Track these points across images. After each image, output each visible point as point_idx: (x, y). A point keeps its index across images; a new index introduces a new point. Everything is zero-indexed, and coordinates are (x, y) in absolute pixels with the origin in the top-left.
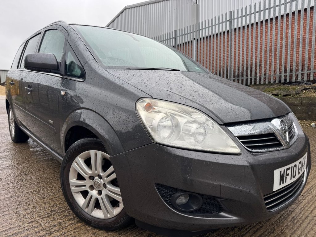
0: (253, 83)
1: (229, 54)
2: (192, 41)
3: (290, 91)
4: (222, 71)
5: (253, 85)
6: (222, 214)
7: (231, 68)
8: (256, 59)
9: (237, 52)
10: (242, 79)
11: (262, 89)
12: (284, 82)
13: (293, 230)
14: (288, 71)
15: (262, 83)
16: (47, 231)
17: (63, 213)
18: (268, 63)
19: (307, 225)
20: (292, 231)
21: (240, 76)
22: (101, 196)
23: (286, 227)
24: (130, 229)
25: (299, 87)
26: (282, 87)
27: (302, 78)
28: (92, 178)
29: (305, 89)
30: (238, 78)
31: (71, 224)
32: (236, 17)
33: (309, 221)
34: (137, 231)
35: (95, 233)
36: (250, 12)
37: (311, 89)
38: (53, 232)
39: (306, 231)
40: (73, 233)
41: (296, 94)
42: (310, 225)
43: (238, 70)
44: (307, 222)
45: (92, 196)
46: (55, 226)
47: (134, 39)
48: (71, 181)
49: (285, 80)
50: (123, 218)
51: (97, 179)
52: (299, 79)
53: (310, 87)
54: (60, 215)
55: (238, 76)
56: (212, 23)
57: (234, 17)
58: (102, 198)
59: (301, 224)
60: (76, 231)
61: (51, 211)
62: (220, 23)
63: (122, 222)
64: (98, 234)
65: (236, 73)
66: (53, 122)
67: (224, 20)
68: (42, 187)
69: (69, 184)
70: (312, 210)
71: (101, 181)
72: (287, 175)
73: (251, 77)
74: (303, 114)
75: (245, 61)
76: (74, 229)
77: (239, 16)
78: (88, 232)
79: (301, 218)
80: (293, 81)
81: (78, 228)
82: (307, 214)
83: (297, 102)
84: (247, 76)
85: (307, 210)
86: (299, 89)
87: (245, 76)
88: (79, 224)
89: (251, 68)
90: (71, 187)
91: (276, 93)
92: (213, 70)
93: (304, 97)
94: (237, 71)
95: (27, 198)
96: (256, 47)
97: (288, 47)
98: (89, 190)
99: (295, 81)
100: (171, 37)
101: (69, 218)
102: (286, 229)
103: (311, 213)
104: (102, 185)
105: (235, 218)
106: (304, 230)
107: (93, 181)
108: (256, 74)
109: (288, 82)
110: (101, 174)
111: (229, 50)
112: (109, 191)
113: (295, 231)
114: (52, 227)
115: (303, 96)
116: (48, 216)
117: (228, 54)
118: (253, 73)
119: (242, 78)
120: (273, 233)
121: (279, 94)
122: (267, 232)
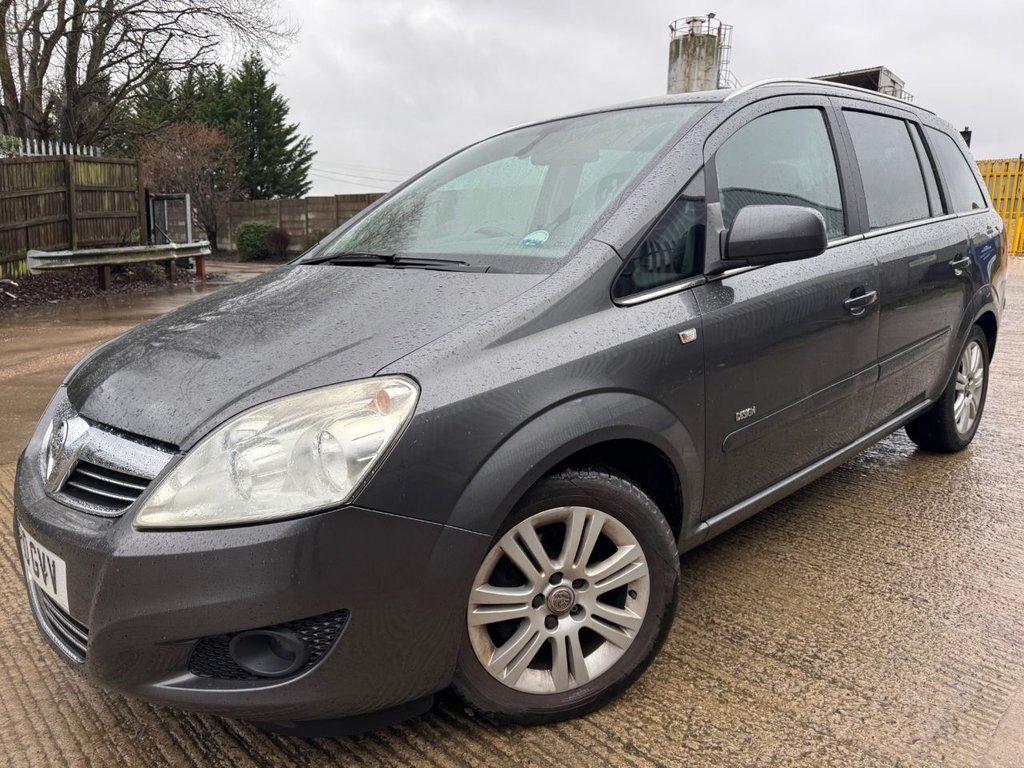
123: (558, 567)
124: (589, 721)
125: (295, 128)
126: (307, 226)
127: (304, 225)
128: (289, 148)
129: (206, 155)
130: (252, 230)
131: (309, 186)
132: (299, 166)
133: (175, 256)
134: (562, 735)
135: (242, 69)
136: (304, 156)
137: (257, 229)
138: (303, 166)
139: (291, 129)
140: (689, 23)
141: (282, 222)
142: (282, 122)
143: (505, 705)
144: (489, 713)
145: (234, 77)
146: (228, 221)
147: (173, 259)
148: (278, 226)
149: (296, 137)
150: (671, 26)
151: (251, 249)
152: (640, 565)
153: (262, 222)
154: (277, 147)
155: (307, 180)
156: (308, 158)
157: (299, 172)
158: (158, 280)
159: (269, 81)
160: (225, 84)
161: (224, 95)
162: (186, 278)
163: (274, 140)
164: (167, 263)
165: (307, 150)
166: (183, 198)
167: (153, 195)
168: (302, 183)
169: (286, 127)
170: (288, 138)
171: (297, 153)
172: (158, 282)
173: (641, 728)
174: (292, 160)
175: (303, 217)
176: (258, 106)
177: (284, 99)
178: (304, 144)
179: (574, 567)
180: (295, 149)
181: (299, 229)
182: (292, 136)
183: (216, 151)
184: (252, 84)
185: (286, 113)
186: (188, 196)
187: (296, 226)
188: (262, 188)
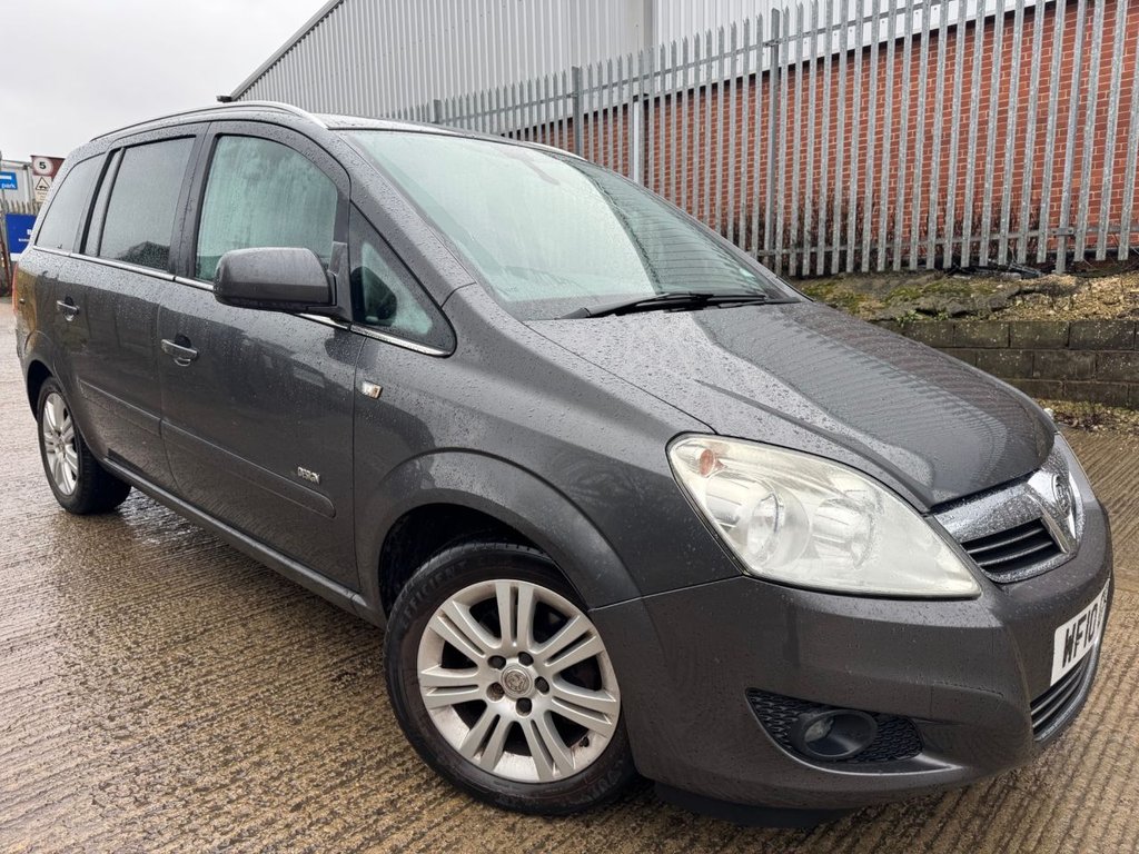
0: (849, 269)
1: (769, 161)
2: (625, 107)
3: (973, 300)
4: (742, 224)
5: (850, 275)
6: (921, 758)
7: (774, 214)
8: (861, 186)
9: (797, 156)
10: (812, 254)
11: (880, 289)
12: (953, 266)
13: (1066, 777)
14: (967, 231)
15: (879, 269)
16: (364, 830)
17: (385, 768)
18: (902, 199)
19: (1100, 759)
20: (1064, 779)
21: (806, 242)
22: (531, 716)
23: (1046, 769)
24: (611, 805)
25: (1000, 286)
26: (945, 283)
27: (1011, 255)
28: (497, 661)
29: (1022, 293)
30: (798, 251)
31: (429, 803)
32: (792, 31)
33: (1101, 747)
34: (635, 812)
35: (513, 825)
36: (844, 17)
37: (1039, 292)
38: (383, 831)
39: (1101, 777)
40: (448, 831)
41: (994, 310)
42: (1106, 759)
43: (801, 219)
44: (1097, 749)
45: (497, 718)
46: (379, 812)
47: (543, 175)
48: (423, 672)
49: (956, 259)
50: (606, 778)
51: (514, 666)
52: (1000, 256)
53: (1037, 288)
54: (380, 777)
55: (800, 244)
56: (709, 50)
57: (786, 32)
58: (533, 722)
59: (1082, 756)
60: (451, 823)
61: (343, 765)
62: (738, 52)
63: (603, 790)
64: (523, 829)
65: (794, 233)
66: (320, 478)
67: (753, 41)
68: (271, 683)
69: (416, 682)
70: (1104, 712)
71: (527, 671)
72: (1079, 636)
73: (843, 248)
74: (1014, 377)
75: (824, 190)
76: (445, 819)
77: (805, 30)
78: (492, 824)
79: (1079, 737)
80: (981, 264)
81: (454, 813)
82: (1092, 725)
83: (997, 338)
84: (829, 242)
85: (1091, 713)
86: (1001, 294)
87: (821, 243)
88: (454, 802)
89: (845, 216)
90: (422, 692)
91: (927, 307)
92: (713, 216)
93: (1019, 323)
94: (795, 223)
95: (242, 725)
96: (861, 142)
97: (970, 147)
98: (488, 700)
99: (989, 263)
100: (560, 93)
101: (413, 782)
102: (1045, 774)
103: (1102, 721)
104: (532, 683)
105: (954, 767)
106: (1093, 775)
107: (501, 672)
108: (859, 233)
109: (965, 268)
110: (533, 652)
111: (770, 149)
112: (557, 699)
113: (1072, 778)
114: (375, 817)
115: (1016, 319)
116: (342, 784)
117: (765, 163)
118: (851, 233)
119: (813, 250)
120: (1015, 788)
121: (939, 308)
122: (998, 787)
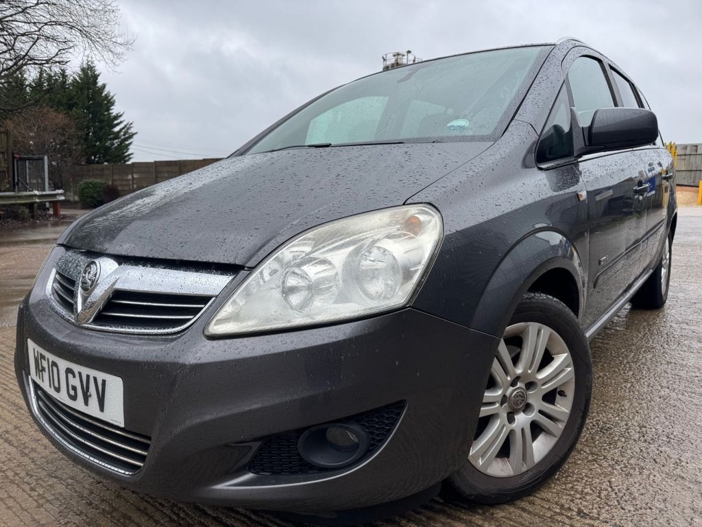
123: (519, 371)
124: (536, 497)
125: (121, 116)
126: (133, 184)
127: (131, 182)
128: (116, 129)
129: (54, 131)
130: (91, 186)
131: (131, 156)
132: (124, 142)
133: (38, 200)
134: (524, 510)
135: (81, 73)
136: (127, 136)
137: (95, 185)
138: (127, 143)
139: (117, 117)
140: (395, 56)
141: (113, 181)
142: (111, 111)
143: (482, 487)
144: (471, 495)
145: (75, 79)
146: (71, 179)
147: (36, 202)
148: (110, 183)
149: (121, 122)
150: (383, 58)
151: (90, 200)
152: (569, 369)
153: (98, 180)
154: (107, 128)
155: (129, 152)
156: (131, 136)
157: (123, 147)
158: (23, 218)
159: (100, 82)
160: (67, 83)
161: (67, 90)
162: (46, 217)
163: (105, 123)
164: (31, 206)
165: (130, 131)
166: (42, 159)
167: (17, 156)
168: (126, 154)
169: (114, 114)
170: (116, 122)
171: (122, 133)
172: (23, 220)
173: (580, 498)
174: (119, 139)
175: (130, 177)
176: (92, 99)
177: (111, 94)
178: (128, 127)
179: (529, 372)
180: (121, 130)
181: (126, 185)
182: (118, 121)
183: (63, 129)
184: (88, 83)
185: (113, 104)
186: (46, 158)
187: (125, 183)
188: (95, 158)
